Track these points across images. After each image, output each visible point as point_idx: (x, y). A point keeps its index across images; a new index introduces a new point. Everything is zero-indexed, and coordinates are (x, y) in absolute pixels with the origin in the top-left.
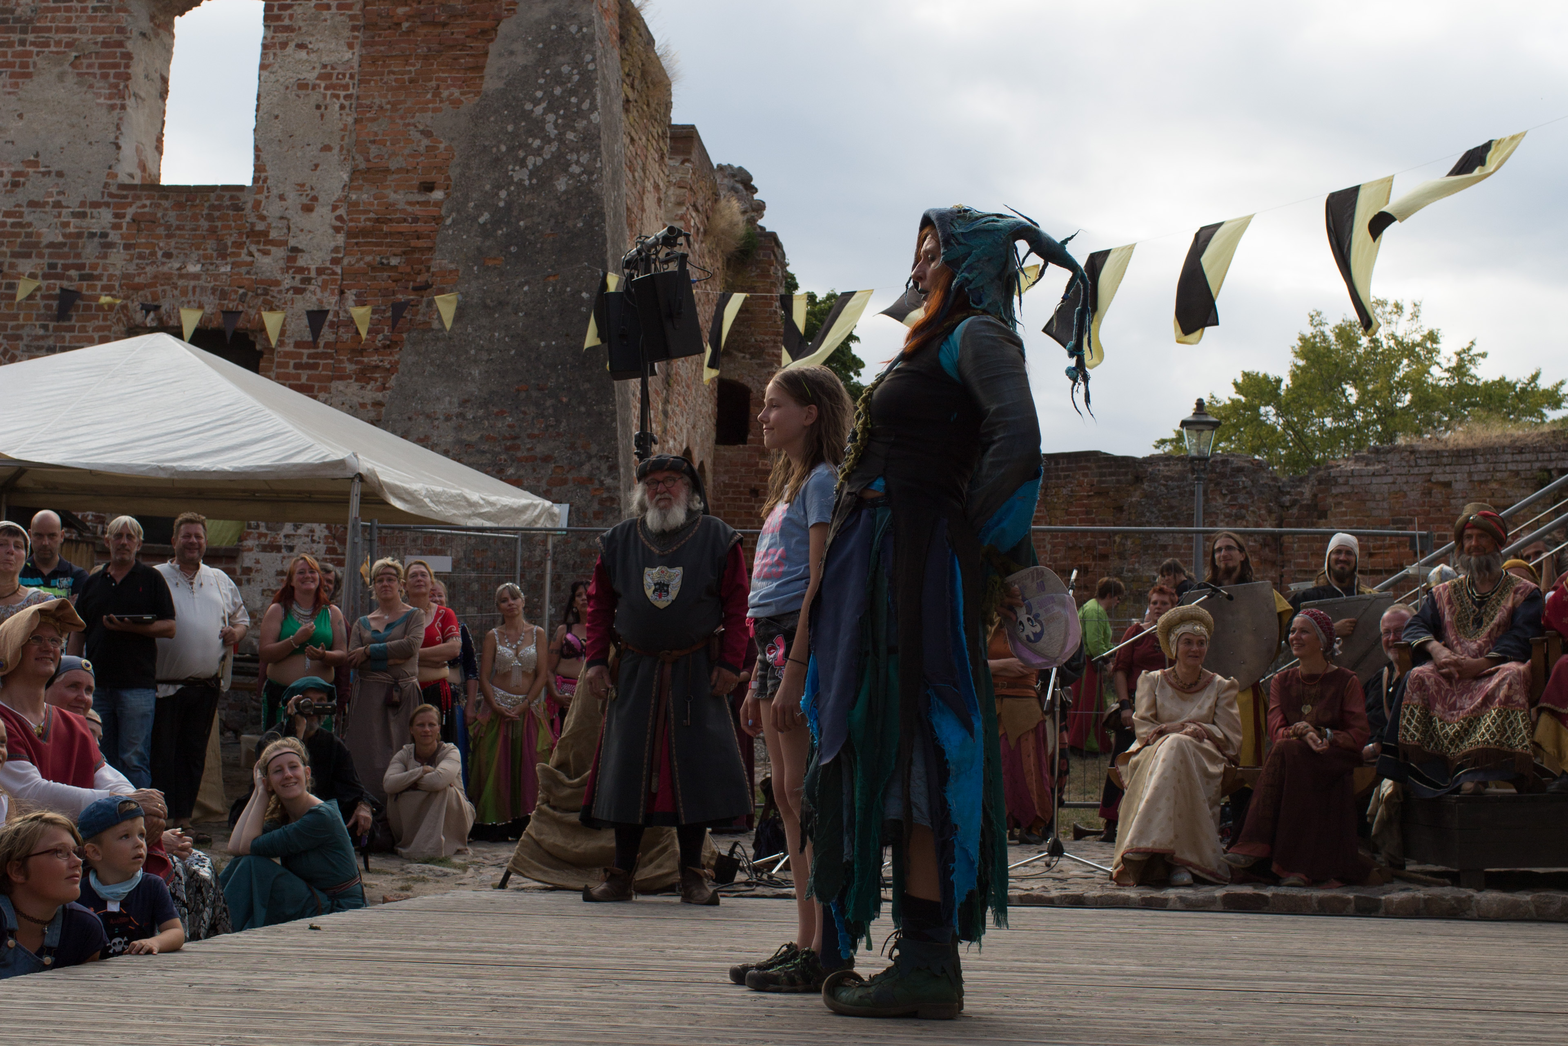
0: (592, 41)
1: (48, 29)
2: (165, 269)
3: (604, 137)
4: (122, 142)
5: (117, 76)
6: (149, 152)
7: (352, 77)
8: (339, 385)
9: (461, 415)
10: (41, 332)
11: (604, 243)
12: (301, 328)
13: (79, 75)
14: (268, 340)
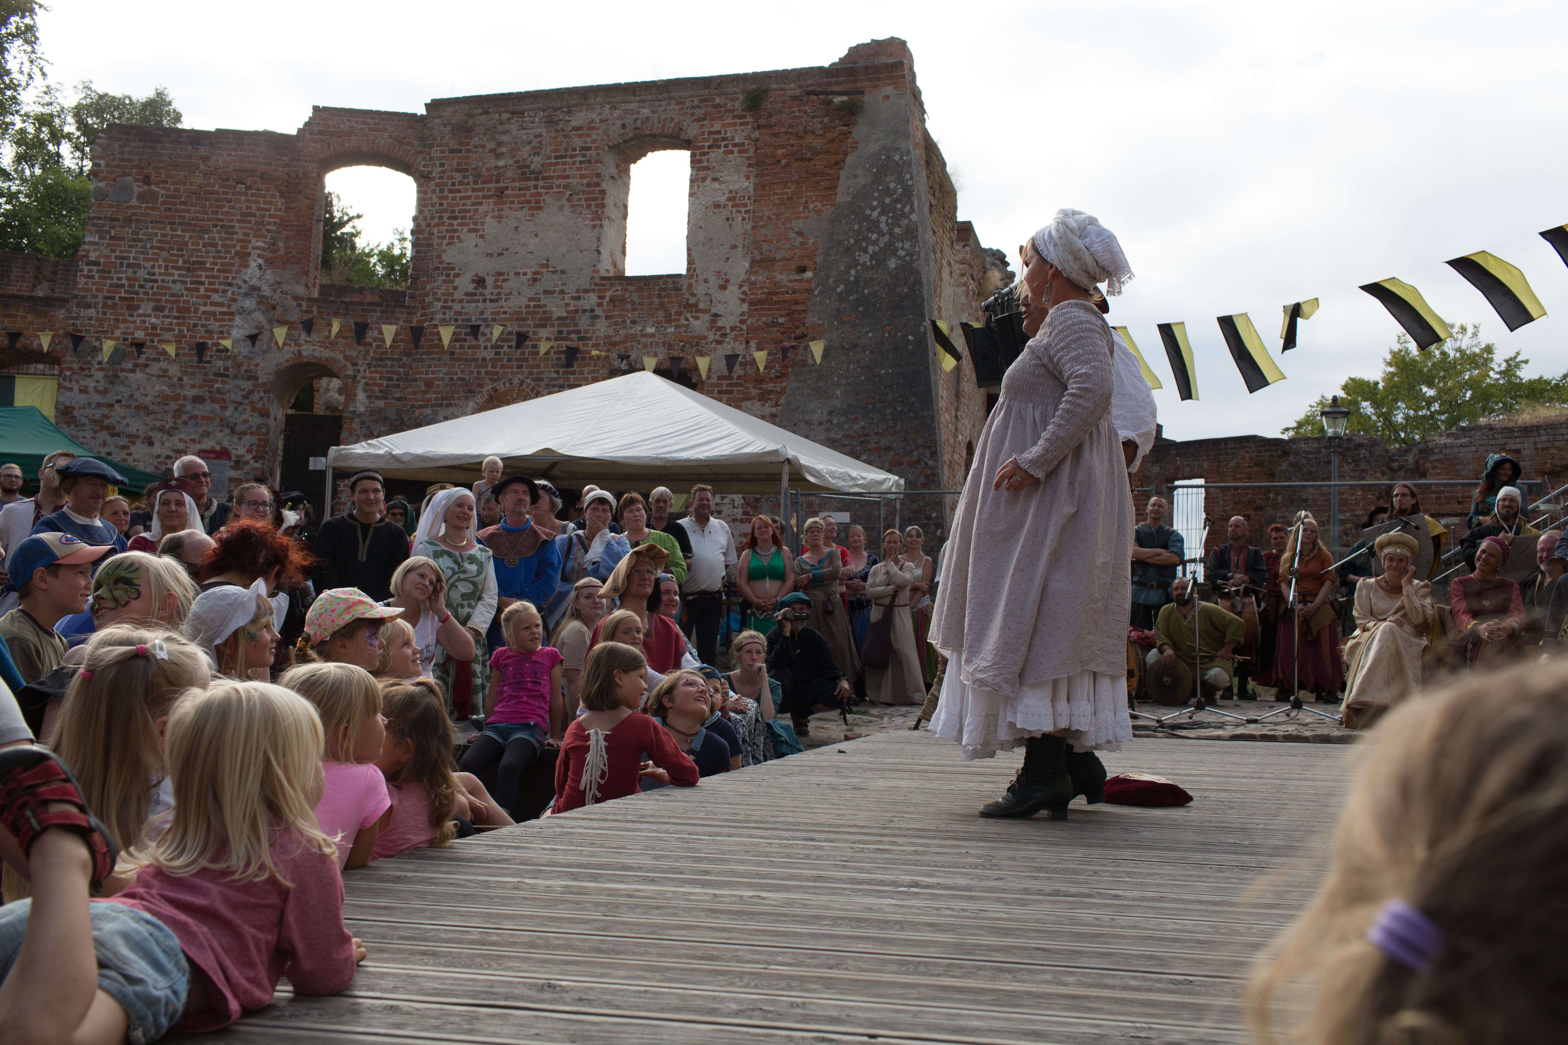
0: (909, 165)
1: (552, 177)
2: (632, 331)
3: (920, 230)
4: (601, 249)
5: (597, 206)
6: (618, 255)
7: (749, 198)
8: (748, 404)
9: (829, 421)
10: (555, 375)
11: (923, 302)
12: (721, 366)
13: (572, 206)
14: (700, 375)
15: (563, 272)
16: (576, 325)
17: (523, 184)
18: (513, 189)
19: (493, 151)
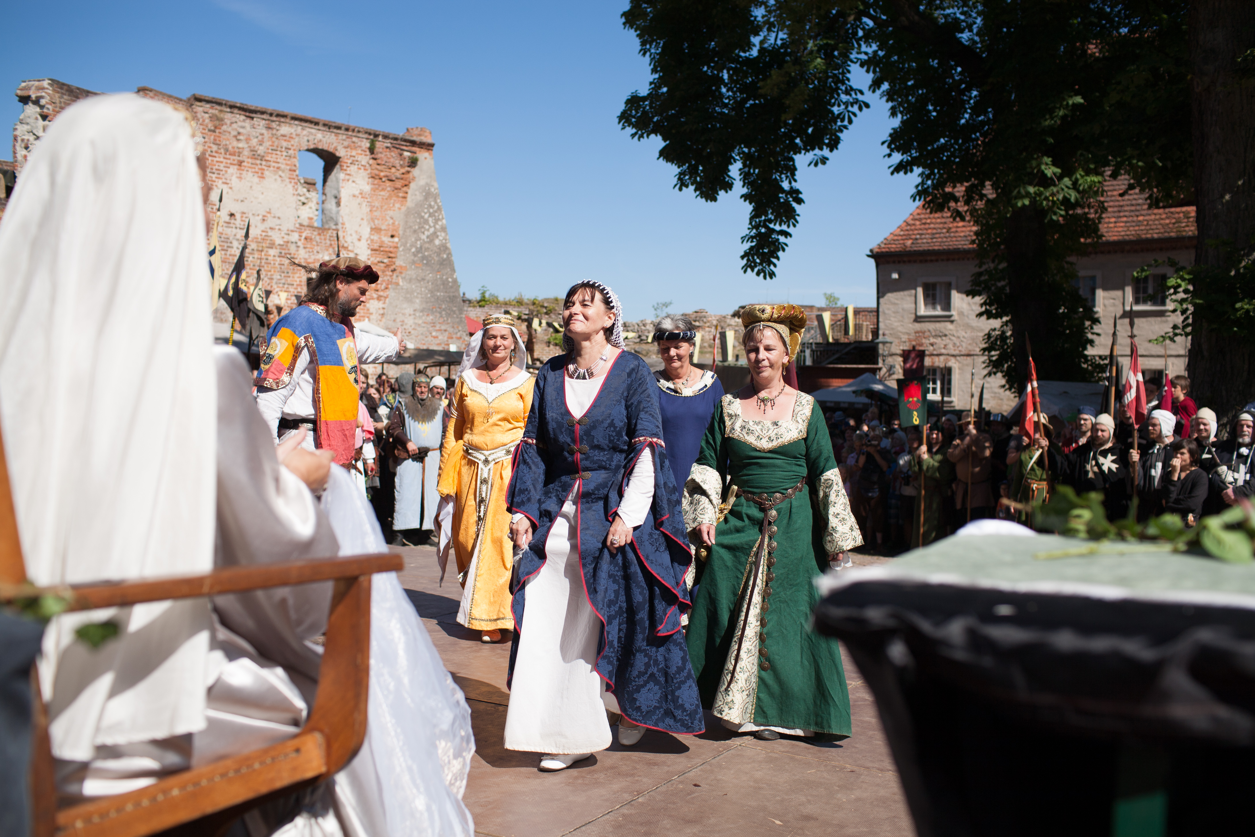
1: (270, 161)
7: (369, 195)
13: (282, 180)
15: (279, 218)
16: (289, 250)
17: (254, 161)
18: (248, 163)
19: (235, 137)
